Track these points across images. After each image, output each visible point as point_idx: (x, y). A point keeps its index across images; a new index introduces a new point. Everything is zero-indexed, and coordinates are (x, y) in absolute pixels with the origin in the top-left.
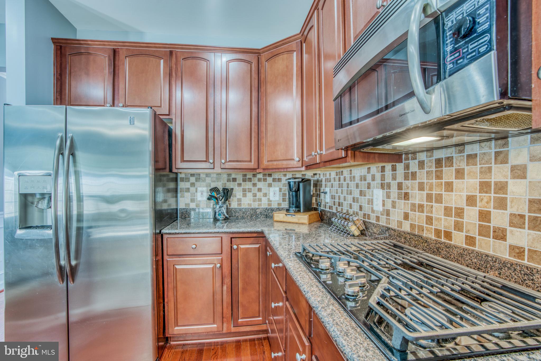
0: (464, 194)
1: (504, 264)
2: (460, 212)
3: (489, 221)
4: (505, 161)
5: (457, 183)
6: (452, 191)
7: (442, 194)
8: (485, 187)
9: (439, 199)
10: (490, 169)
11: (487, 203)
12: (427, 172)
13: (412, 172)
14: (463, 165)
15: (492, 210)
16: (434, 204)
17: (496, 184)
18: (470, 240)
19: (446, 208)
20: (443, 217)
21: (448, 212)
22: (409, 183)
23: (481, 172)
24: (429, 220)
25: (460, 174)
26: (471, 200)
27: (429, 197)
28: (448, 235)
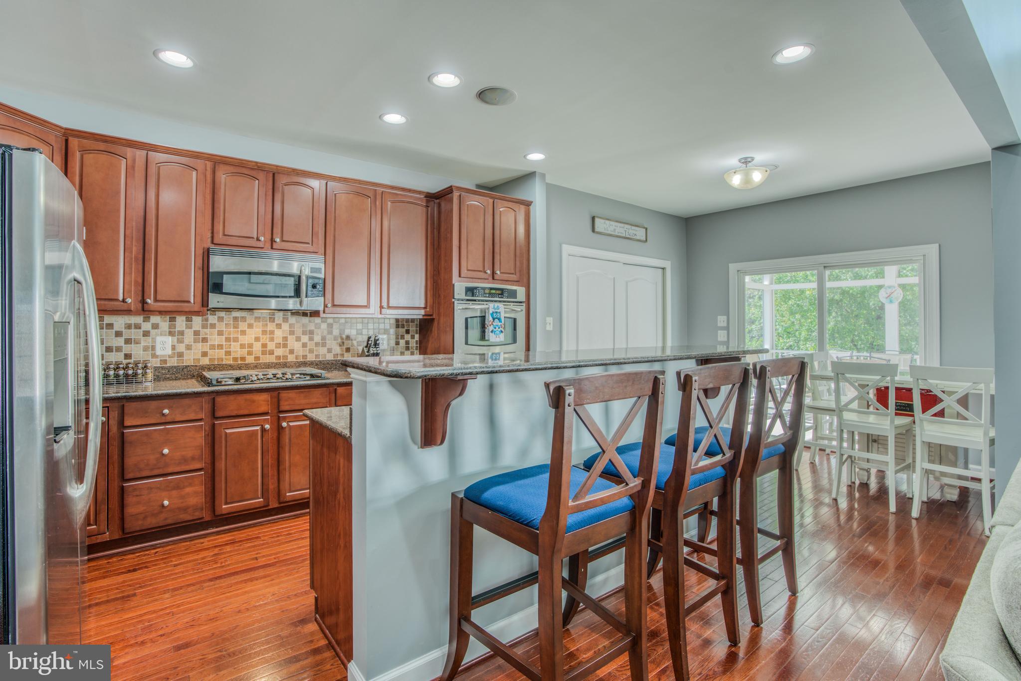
0: (253, 336)
1: (276, 364)
2: (250, 346)
3: (267, 348)
4: (274, 321)
5: (248, 331)
6: (245, 335)
7: (238, 338)
8: (264, 332)
9: (236, 340)
10: (267, 324)
11: (266, 339)
12: (226, 324)
13: (210, 324)
14: (252, 321)
15: (268, 343)
16: (232, 343)
17: (270, 331)
18: (257, 358)
19: (241, 345)
20: (239, 350)
21: (242, 346)
22: (208, 331)
23: (262, 326)
24: (228, 353)
25: (250, 326)
26: (257, 339)
27: (228, 339)
28: (243, 359)
